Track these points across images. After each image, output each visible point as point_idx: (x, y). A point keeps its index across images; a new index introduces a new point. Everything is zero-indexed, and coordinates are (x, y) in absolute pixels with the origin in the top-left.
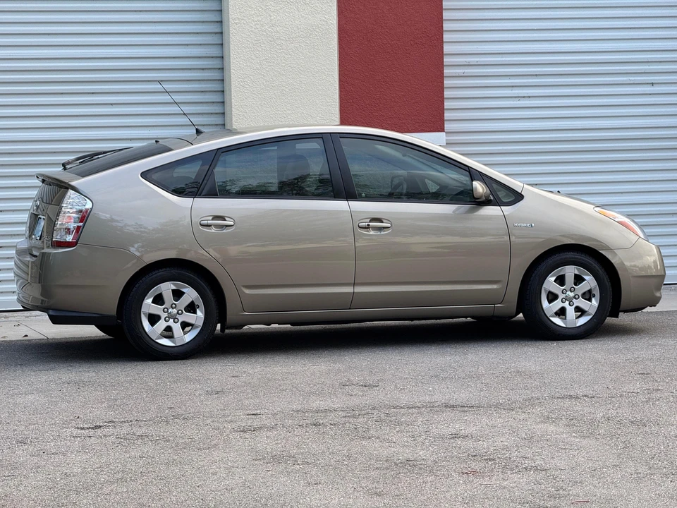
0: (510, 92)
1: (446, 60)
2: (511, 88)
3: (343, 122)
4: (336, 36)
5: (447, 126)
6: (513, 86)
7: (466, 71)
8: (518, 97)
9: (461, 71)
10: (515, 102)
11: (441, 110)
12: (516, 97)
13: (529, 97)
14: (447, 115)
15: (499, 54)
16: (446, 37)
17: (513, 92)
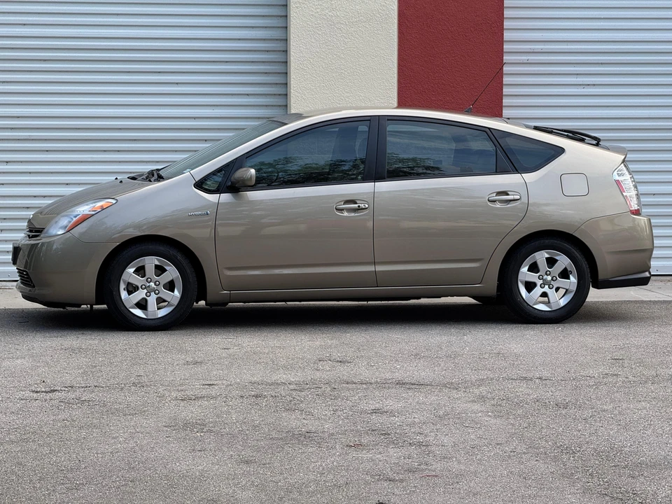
0: (575, 79)
1: (506, 47)
2: (576, 76)
3: (401, 105)
4: (396, 21)
5: (506, 112)
6: (578, 74)
7: (530, 58)
8: (583, 85)
9: (525, 58)
10: (579, 90)
11: (500, 96)
12: (580, 85)
13: (594, 85)
14: (506, 101)
15: (565, 41)
16: (507, 24)
17: (578, 79)
